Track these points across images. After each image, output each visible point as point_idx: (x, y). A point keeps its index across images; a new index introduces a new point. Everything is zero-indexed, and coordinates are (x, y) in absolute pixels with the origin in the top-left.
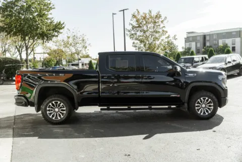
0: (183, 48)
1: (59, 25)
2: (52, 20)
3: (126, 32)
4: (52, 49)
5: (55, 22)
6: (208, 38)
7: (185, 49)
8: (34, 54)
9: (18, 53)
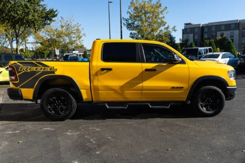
0: (180, 39)
1: (52, 12)
2: (45, 6)
3: (123, 21)
4: (45, 38)
5: (48, 9)
6: (206, 30)
7: (183, 41)
8: (26, 43)
9: (8, 42)
